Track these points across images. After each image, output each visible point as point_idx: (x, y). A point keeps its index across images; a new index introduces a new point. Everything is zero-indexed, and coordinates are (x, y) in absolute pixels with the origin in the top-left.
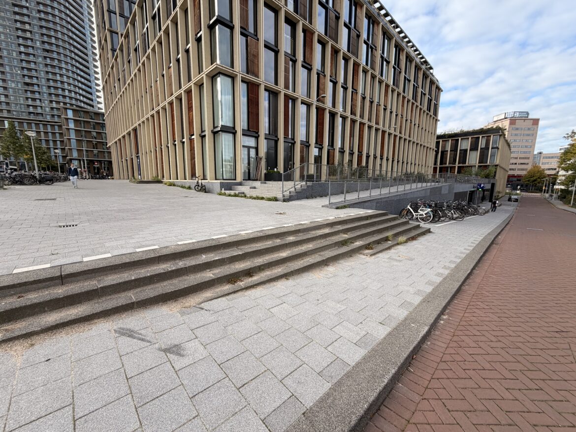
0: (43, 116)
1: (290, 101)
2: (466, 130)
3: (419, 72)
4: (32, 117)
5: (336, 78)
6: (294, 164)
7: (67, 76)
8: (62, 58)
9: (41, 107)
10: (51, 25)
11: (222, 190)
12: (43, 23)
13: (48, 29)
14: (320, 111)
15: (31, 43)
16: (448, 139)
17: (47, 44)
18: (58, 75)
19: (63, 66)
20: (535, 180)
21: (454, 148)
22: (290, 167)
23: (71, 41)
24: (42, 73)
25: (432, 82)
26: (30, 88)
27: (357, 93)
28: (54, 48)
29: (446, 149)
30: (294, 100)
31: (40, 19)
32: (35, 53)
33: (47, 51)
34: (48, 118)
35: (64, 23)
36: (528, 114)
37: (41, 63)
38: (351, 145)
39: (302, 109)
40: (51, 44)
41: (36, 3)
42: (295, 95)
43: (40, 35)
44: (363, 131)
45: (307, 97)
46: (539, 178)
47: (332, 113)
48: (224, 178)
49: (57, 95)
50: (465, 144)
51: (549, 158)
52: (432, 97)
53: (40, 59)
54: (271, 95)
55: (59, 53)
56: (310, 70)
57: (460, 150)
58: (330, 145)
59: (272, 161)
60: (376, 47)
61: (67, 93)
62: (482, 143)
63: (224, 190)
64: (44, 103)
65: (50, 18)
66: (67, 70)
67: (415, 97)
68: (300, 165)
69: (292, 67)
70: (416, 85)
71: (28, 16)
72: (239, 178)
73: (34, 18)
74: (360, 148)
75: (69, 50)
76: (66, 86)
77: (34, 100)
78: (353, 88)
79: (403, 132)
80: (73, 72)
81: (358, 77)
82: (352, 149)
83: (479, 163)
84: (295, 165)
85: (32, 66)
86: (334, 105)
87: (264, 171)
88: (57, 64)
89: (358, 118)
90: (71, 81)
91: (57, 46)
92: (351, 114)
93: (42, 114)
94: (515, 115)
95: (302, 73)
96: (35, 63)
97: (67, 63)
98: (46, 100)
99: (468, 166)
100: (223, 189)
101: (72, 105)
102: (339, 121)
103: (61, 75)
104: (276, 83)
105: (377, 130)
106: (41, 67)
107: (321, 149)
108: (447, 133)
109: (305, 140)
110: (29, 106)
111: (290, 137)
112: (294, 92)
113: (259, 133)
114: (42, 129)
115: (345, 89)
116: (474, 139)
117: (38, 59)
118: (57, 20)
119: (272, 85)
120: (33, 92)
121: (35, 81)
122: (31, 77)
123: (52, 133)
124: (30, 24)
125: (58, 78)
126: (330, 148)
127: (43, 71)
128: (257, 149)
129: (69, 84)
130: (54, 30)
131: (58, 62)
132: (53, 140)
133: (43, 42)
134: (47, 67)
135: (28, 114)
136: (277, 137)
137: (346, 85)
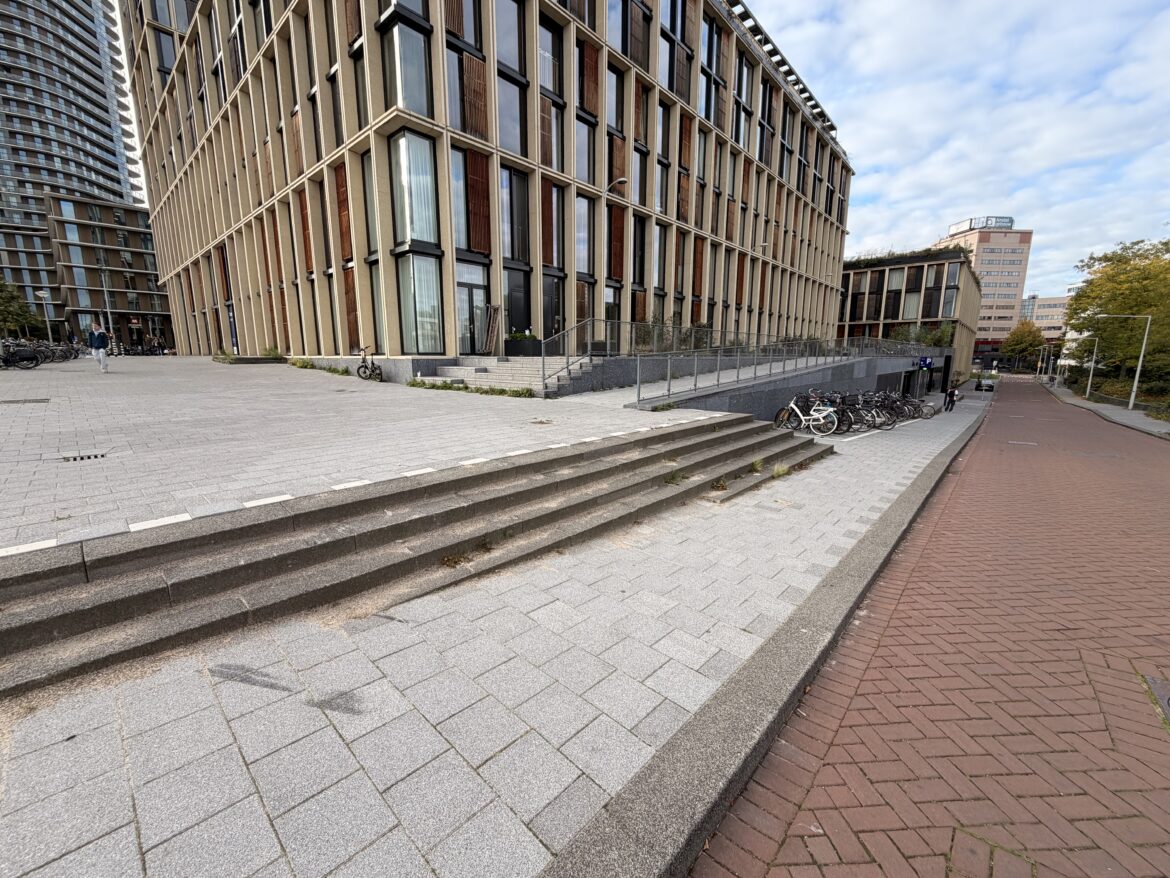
1: (554, 191)
2: (899, 252)
3: (809, 134)
5: (646, 143)
6: (564, 320)
7: (56, 126)
8: (43, 85)
11: (416, 376)
14: (616, 212)
17: (6, 53)
18: (35, 124)
19: (47, 102)
20: (1024, 350)
21: (877, 288)
22: (556, 326)
23: (63, 48)
25: (835, 156)
27: (688, 175)
28: (23, 63)
29: (862, 291)
30: (562, 188)
33: (8, 69)
34: (17, 221)
36: (1011, 221)
38: (679, 283)
39: (578, 208)
40: (14, 53)
42: (563, 177)
44: (702, 253)
45: (589, 183)
46: (1031, 345)
47: (639, 217)
48: (421, 350)
49: (35, 169)
50: (897, 281)
51: (1050, 306)
52: (835, 185)
54: (514, 178)
55: (34, 75)
56: (593, 126)
57: (888, 292)
58: (637, 281)
59: (519, 314)
60: (725, 82)
61: (58, 165)
62: (928, 279)
63: (422, 375)
66: (57, 113)
67: (801, 186)
68: (578, 322)
69: (557, 118)
70: (804, 161)
72: (452, 352)
74: (697, 289)
75: (59, 67)
76: (55, 149)
78: (680, 165)
79: (780, 255)
80: (71, 118)
81: (690, 142)
82: (680, 290)
83: (923, 317)
84: (566, 323)
86: (643, 200)
87: (503, 336)
88: (30, 98)
89: (691, 226)
90: (67, 138)
91: (30, 57)
92: (678, 219)
94: (989, 222)
95: (577, 132)
97: (54, 97)
98: (10, 180)
99: (901, 323)
100: (419, 374)
101: (71, 191)
102: (654, 231)
103: (43, 125)
104: (525, 152)
105: (729, 251)
107: (618, 291)
108: (862, 258)
109: (586, 272)
111: (555, 264)
112: (563, 172)
113: (492, 257)
115: (665, 167)
116: (913, 270)
119: (515, 155)
123: (27, 253)
125: (36, 130)
126: (636, 287)
128: (487, 289)
129: (63, 145)
130: (22, 21)
131: (35, 94)
132: (30, 270)
134: (9, 105)
136: (528, 264)
137: (667, 159)
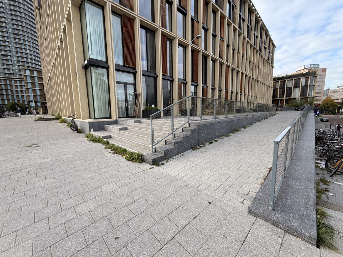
0: (14, 75)
1: (168, 42)
2: (290, 74)
3: (263, 31)
4: (7, 76)
5: (207, 26)
6: (173, 99)
7: (29, 50)
8: (26, 39)
9: (13, 69)
10: (19, 18)
11: (90, 131)
12: (14, 17)
13: (17, 21)
14: (195, 52)
15: (6, 29)
16: (278, 81)
17: (16, 30)
18: (24, 49)
19: (27, 43)
20: (329, 107)
21: (283, 87)
22: (169, 103)
23: (32, 28)
24: (13, 48)
25: (270, 40)
26: (5, 58)
27: (223, 41)
28: (21, 33)
29: (277, 88)
30: (171, 40)
31: (12, 15)
32: (9, 36)
33: (17, 34)
34: (17, 76)
35: (27, 17)
36: (319, 65)
37: (12, 42)
38: (220, 84)
39: (178, 51)
40: (19, 30)
41: (9, 5)
42: (172, 34)
43: (12, 25)
44: (228, 73)
45: (183, 38)
46: (331, 105)
47: (205, 56)
48: (96, 117)
49: (23, 62)
50: (290, 84)
51: (334, 92)
52: (270, 50)
53: (12, 40)
54: (148, 34)
55: (24, 36)
56: (185, 14)
57: (287, 88)
58: (204, 83)
59: (152, 99)
60: (236, 6)
61: (29, 60)
62: (303, 82)
63: (93, 131)
64: (15, 67)
65: (18, 14)
66: (30, 46)
67: (260, 49)
68: (179, 100)
69: (169, 10)
70: (261, 41)
71: (4, 13)
72: (114, 117)
73: (8, 14)
74: (227, 86)
75: (31, 34)
76: (29, 56)
77: (8, 65)
78: (220, 37)
79: (254, 75)
80: (34, 47)
81: (223, 28)
82: (220, 87)
83: (301, 96)
84: (174, 101)
85: (6, 44)
86: (206, 48)
87: (143, 107)
88: (22, 42)
89: (224, 61)
90: (32, 53)
91: (23, 31)
92: (220, 58)
93: (13, 74)
94: (311, 66)
95: (178, 17)
96: (8, 42)
97: (29, 42)
98: (16, 65)
99: (293, 99)
102: (210, 63)
103: (26, 49)
104: (153, 20)
105: (238, 72)
106: (13, 45)
107: (196, 87)
108: (276, 77)
109: (182, 78)
110: (4, 69)
111: (168, 74)
112: (172, 32)
113: (137, 70)
114: (13, 84)
115: (214, 36)
116: (296, 80)
117: (11, 39)
118: (23, 15)
119: (148, 20)
120: (7, 60)
121: (8, 53)
122: (6, 51)
123: (20, 85)
124: (5, 18)
125: (24, 51)
126: (204, 86)
127: (14, 47)
128: (135, 85)
129: (31, 55)
130: (21, 21)
131: (24, 41)
132: (21, 90)
133: (14, 29)
134: (16, 44)
135: (4, 74)
136: (155, 74)
137: (215, 33)
